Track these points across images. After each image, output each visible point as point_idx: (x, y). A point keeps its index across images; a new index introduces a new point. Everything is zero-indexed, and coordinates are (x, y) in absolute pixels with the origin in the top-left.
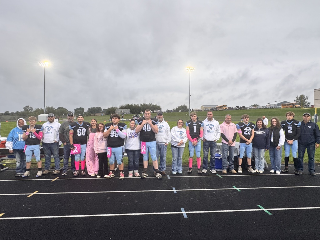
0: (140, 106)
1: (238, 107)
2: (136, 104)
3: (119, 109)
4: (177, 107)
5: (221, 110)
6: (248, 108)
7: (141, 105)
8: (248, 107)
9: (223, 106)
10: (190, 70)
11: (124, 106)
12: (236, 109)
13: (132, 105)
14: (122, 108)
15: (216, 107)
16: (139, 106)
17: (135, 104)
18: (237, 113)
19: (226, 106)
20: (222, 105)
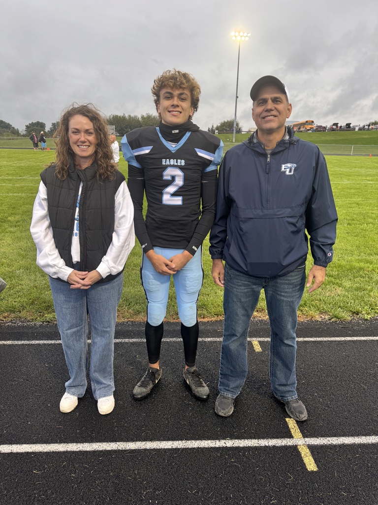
0: (140, 119)
1: (336, 124)
2: (132, 115)
4: (219, 125)
5: (301, 131)
6: (357, 129)
7: (142, 117)
8: (357, 126)
9: (307, 122)
11: (108, 118)
12: (332, 130)
13: (124, 118)
15: (291, 124)
16: (138, 120)
17: (130, 116)
18: (333, 138)
19: (313, 122)
20: (303, 120)
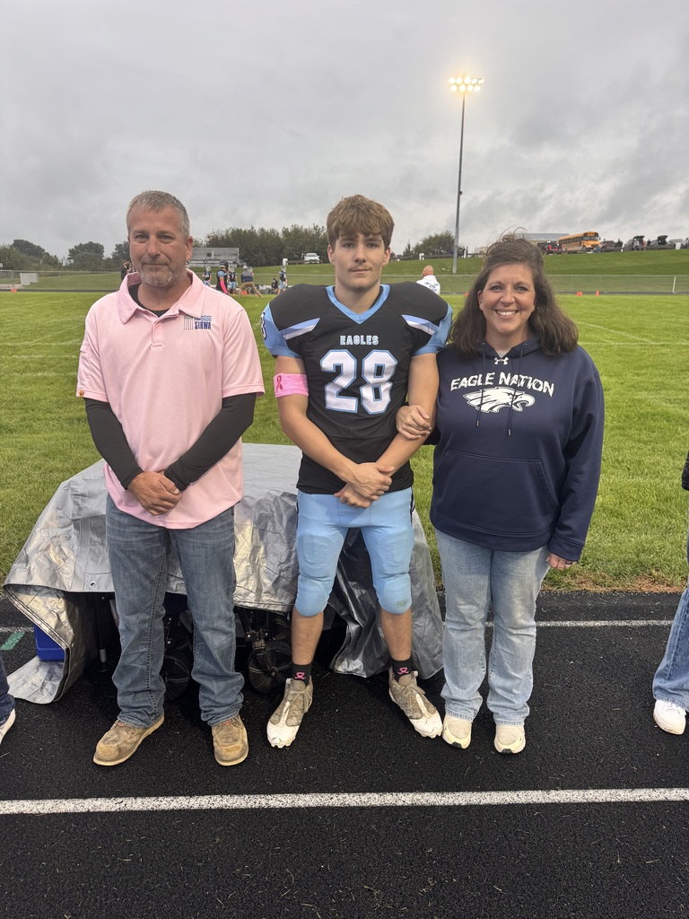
1: (640, 238)
3: (208, 246)
5: (575, 252)
9: (585, 234)
10: (462, 88)
14: (215, 242)
15: (557, 240)
20: (579, 232)
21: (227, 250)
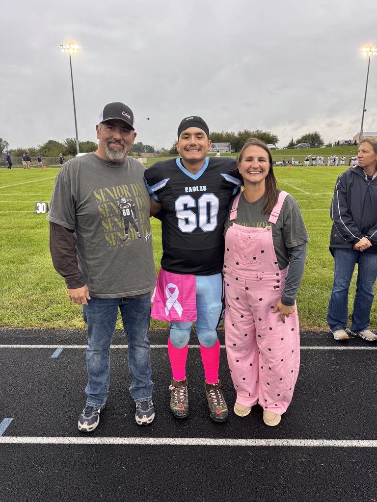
21: (223, 144)
